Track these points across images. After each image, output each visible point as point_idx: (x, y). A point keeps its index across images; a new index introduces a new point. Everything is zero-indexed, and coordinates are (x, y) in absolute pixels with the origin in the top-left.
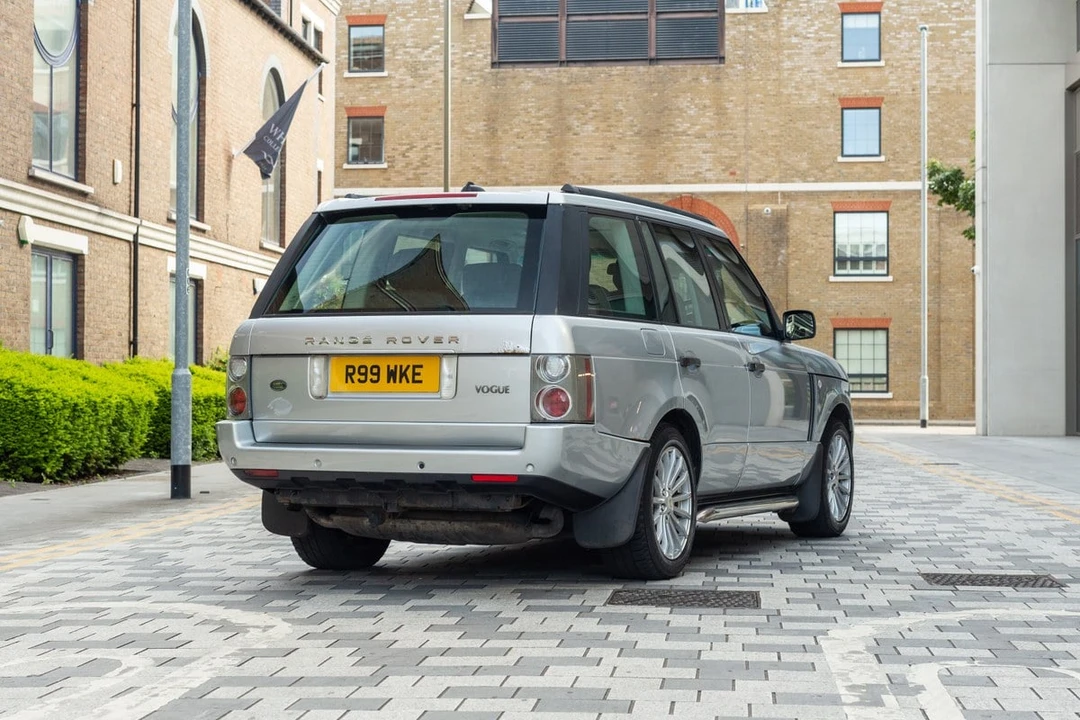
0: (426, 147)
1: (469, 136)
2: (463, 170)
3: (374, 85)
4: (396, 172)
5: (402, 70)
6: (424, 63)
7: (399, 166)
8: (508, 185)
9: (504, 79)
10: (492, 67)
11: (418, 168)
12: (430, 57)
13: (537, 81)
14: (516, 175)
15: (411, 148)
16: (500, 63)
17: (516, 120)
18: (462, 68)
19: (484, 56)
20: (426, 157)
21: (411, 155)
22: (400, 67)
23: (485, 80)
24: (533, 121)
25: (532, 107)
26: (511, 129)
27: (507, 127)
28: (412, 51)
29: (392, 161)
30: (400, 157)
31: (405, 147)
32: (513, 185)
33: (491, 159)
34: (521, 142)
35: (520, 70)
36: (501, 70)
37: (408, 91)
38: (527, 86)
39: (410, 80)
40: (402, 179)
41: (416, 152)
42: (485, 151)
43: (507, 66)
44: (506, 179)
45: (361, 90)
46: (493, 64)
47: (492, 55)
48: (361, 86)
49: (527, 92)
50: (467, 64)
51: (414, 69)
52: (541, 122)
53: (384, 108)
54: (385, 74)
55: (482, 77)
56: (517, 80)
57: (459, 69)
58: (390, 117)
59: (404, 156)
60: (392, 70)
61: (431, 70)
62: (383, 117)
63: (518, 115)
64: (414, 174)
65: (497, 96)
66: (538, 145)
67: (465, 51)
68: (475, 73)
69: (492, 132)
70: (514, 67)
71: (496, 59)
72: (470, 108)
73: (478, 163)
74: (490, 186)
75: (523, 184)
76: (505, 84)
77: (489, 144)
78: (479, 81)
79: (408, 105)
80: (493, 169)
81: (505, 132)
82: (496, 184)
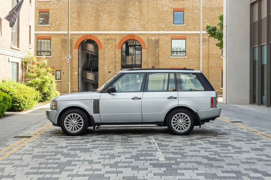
0: (61, 20)
1: (73, 17)
3: (46, 3)
4: (53, 27)
7: (53, 25)
8: (83, 31)
9: (82, 2)
11: (58, 26)
13: (91, 3)
14: (86, 28)
17: (85, 14)
21: (57, 22)
23: (77, 2)
24: (90, 14)
25: (90, 10)
27: (83, 15)
29: (51, 24)
30: (54, 23)
31: (55, 20)
32: (85, 31)
33: (79, 24)
34: (87, 19)
37: (56, 5)
38: (88, 4)
39: (56, 2)
40: (54, 29)
41: (58, 22)
42: (77, 22)
44: (83, 29)
48: (43, 3)
49: (89, 6)
52: (92, 14)
53: (49, 10)
54: (49, 0)
56: (86, 3)
58: (51, 12)
59: (55, 23)
62: (49, 12)
63: (86, 12)
64: (58, 28)
65: (80, 7)
66: (91, 20)
69: (79, 16)
72: (73, 10)
73: (75, 25)
74: (78, 31)
75: (87, 31)
76: (82, 4)
77: (78, 20)
78: (75, 2)
79: (56, 9)
80: (79, 26)
81: (82, 16)
82: (80, 30)
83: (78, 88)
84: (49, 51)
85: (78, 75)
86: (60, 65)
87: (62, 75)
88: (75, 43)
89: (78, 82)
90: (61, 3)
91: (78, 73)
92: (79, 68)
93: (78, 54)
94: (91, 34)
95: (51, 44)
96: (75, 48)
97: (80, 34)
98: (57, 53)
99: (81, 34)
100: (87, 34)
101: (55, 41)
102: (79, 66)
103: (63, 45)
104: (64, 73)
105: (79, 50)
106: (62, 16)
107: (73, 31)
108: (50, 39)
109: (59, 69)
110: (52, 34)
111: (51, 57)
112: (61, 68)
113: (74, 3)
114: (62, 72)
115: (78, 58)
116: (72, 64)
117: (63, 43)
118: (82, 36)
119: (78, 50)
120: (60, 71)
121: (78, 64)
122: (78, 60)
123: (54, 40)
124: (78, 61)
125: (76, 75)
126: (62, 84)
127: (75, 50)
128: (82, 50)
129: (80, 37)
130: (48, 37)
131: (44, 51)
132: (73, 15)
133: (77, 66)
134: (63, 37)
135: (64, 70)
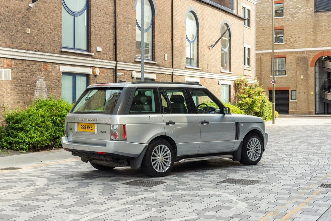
0: (296, 37)
1: (308, 33)
2: (306, 43)
3: (281, 20)
4: (287, 45)
5: (289, 16)
6: (294, 13)
7: (288, 43)
8: (320, 47)
9: (318, 16)
10: (315, 13)
11: (293, 43)
12: (297, 11)
13: (328, 16)
14: (322, 44)
15: (291, 38)
16: (317, 12)
17: (322, 28)
18: (306, 14)
19: (312, 10)
20: (296, 40)
21: (291, 40)
22: (288, 15)
23: (313, 17)
24: (327, 28)
25: (326, 24)
26: (320, 31)
27: (319, 30)
28: (291, 10)
29: (286, 42)
30: (288, 41)
31: (290, 38)
32: (321, 47)
33: (315, 40)
34: (323, 34)
35: (323, 13)
36: (317, 14)
37: (290, 21)
38: (325, 18)
39: (291, 18)
40: (289, 47)
41: (293, 39)
42: (313, 38)
43: (319, 12)
44: (319, 45)
45: (277, 22)
46: (315, 12)
47: (314, 10)
48: (277, 21)
49: (325, 20)
50: (307, 12)
51: (292, 15)
52: (329, 28)
53: (284, 27)
54: (284, 17)
55: (311, 16)
56: (322, 16)
57: (305, 14)
58: (285, 29)
59: (289, 40)
60: (286, 16)
61: (297, 15)
62: (283, 29)
63: (322, 26)
64: (292, 45)
65: (316, 21)
66: (328, 35)
67: (306, 9)
68: (310, 15)
69: (315, 32)
70: (321, 13)
71: (316, 11)
72: (308, 25)
73: (311, 41)
74: (314, 47)
75: (324, 47)
76: (318, 18)
77: (314, 35)
78: (311, 17)
79: (290, 26)
80: (315, 43)
81: (319, 32)
82: (316, 47)
83: (315, 109)
84: (284, 71)
85: (315, 95)
86: (295, 85)
87: (298, 95)
88: (311, 61)
89: (314, 102)
90: (296, 19)
91: (314, 92)
92: (316, 88)
93: (314, 72)
94: (328, 50)
95: (286, 63)
96: (311, 66)
97: (316, 51)
98: (292, 71)
99: (318, 50)
100: (324, 50)
101: (290, 60)
102: (315, 85)
103: (298, 63)
104: (299, 93)
105: (316, 67)
106: (297, 33)
107: (309, 48)
108: (285, 58)
109: (295, 89)
110: (287, 52)
111: (286, 76)
112: (297, 87)
113: (309, 18)
114: (298, 92)
115: (314, 76)
116: (308, 84)
117: (299, 61)
118: (318, 53)
119: (314, 68)
120: (296, 90)
121: (314, 83)
122: (314, 78)
123: (289, 58)
124: (314, 80)
125: (312, 95)
126: (298, 104)
127: (311, 68)
128: (320, 67)
129: (316, 54)
130: (282, 55)
131: (279, 71)
132: (309, 31)
133: (314, 85)
134: (299, 55)
135: (300, 89)
